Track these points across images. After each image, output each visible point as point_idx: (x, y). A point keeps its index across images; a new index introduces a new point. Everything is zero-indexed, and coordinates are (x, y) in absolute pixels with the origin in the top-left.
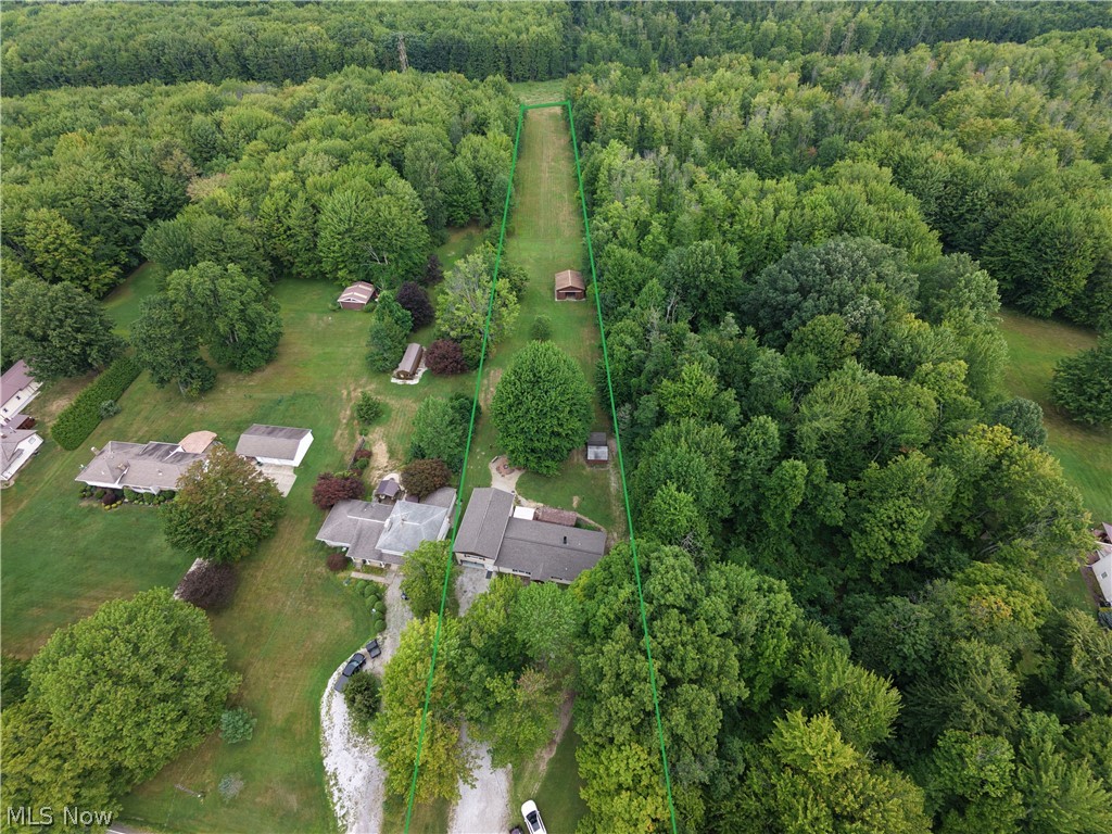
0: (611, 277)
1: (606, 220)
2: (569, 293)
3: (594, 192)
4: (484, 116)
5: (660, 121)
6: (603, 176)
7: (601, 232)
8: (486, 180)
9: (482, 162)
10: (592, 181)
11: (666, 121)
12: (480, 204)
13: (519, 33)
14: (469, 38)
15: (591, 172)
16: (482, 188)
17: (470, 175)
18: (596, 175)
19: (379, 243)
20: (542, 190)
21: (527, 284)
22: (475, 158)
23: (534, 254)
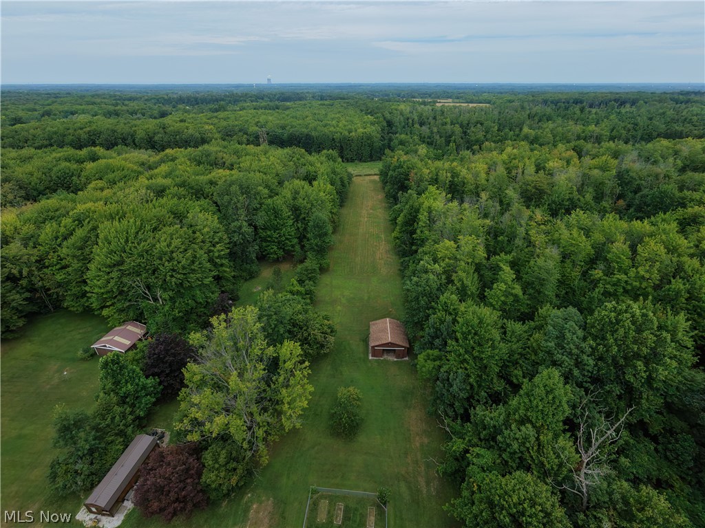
0: (462, 351)
1: (435, 261)
2: (388, 349)
3: (414, 232)
4: (314, 174)
5: (470, 176)
6: (423, 217)
7: (431, 277)
8: (304, 219)
9: (300, 202)
10: (412, 220)
11: (476, 175)
12: (295, 241)
13: (350, 132)
14: (313, 134)
15: (410, 214)
16: (299, 225)
17: (286, 212)
18: (416, 217)
19: (152, 280)
20: (361, 231)
21: (332, 339)
22: (294, 199)
23: (347, 293)
